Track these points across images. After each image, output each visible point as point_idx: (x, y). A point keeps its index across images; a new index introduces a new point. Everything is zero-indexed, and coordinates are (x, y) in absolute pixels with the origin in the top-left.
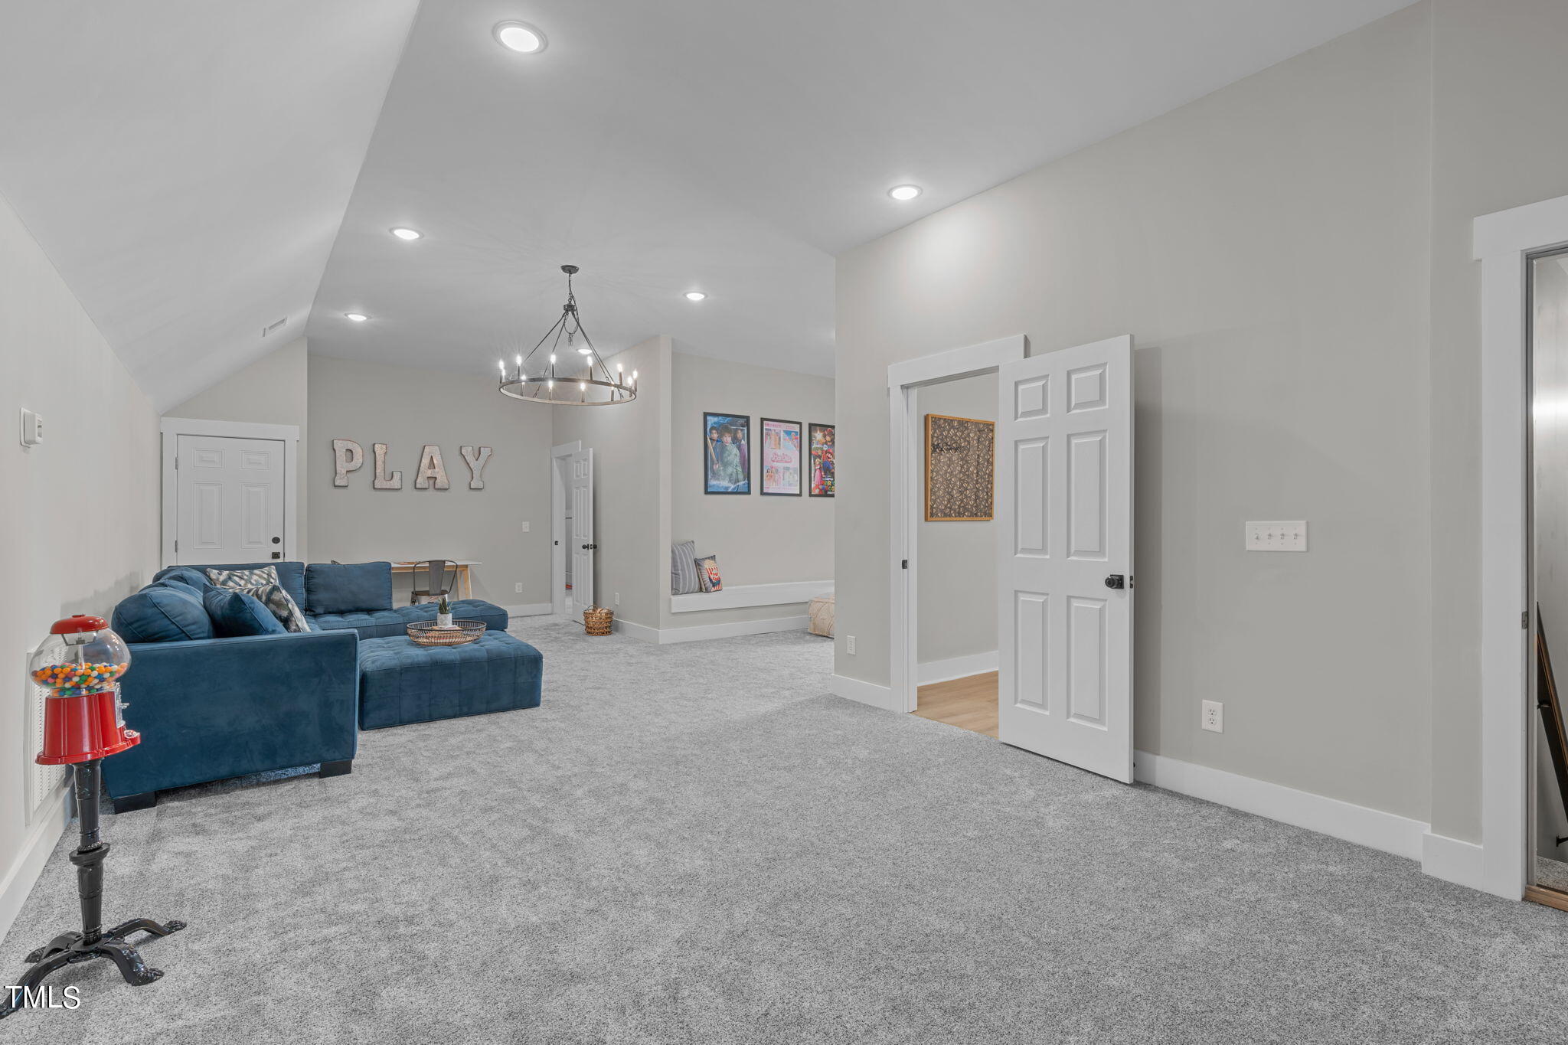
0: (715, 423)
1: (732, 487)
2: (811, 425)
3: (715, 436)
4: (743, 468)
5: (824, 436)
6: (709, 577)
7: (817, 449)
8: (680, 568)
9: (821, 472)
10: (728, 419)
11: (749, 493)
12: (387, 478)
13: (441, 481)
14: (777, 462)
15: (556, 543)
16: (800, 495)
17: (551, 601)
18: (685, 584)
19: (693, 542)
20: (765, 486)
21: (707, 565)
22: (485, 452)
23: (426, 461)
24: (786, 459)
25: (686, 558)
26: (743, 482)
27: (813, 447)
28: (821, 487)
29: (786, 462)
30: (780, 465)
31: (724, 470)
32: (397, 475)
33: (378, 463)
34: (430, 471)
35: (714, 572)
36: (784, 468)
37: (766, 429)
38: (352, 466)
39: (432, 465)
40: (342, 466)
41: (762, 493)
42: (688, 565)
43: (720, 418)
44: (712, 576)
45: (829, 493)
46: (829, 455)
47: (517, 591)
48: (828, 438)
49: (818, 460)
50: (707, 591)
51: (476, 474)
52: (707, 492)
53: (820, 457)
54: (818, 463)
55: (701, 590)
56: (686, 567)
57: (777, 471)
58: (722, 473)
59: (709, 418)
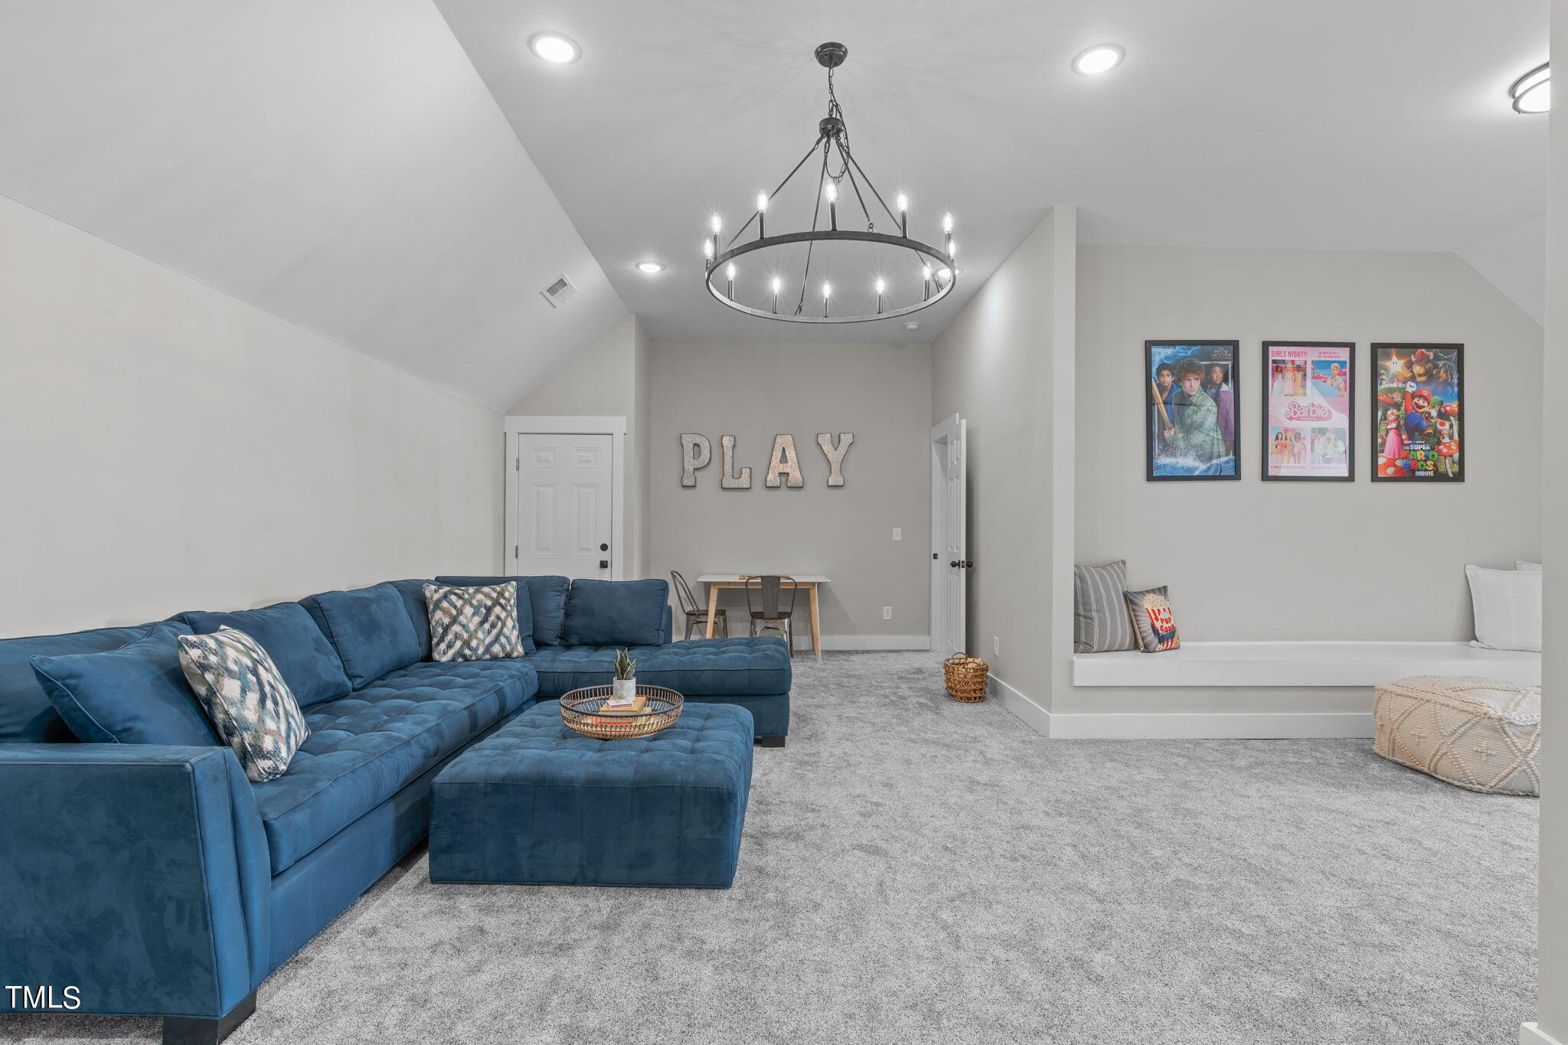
0: (1167, 357)
1: (1201, 467)
2: (1376, 348)
3: (1168, 379)
4: (1225, 433)
5: (1409, 365)
6: (1153, 626)
7: (1392, 390)
8: (1094, 606)
9: (1400, 435)
10: (1194, 348)
11: (1237, 476)
12: (736, 476)
13: (795, 476)
14: (1298, 419)
15: (935, 556)
16: (1351, 478)
17: (929, 632)
18: (1103, 635)
19: (1124, 563)
20: (1270, 464)
21: (1149, 603)
22: (846, 439)
23: (778, 454)
24: (1319, 412)
25: (1107, 589)
26: (1224, 459)
27: (1380, 388)
28: (1399, 463)
29: (1319, 419)
30: (1306, 426)
31: (1186, 439)
32: (746, 473)
33: (726, 458)
34: (782, 465)
35: (1164, 615)
36: (1313, 430)
37: (1274, 361)
38: (699, 463)
39: (784, 459)
40: (690, 464)
41: (1265, 477)
42: (1111, 603)
43: (1178, 348)
44: (1158, 624)
45: (1418, 473)
46: (1421, 402)
47: (885, 618)
48: (1418, 369)
49: (1392, 413)
50: (1147, 649)
51: (835, 467)
52: (1151, 477)
53: (1397, 406)
54: (1392, 417)
55: (1135, 646)
56: (1105, 605)
57: (1298, 436)
58: (1181, 444)
59: (1155, 350)
